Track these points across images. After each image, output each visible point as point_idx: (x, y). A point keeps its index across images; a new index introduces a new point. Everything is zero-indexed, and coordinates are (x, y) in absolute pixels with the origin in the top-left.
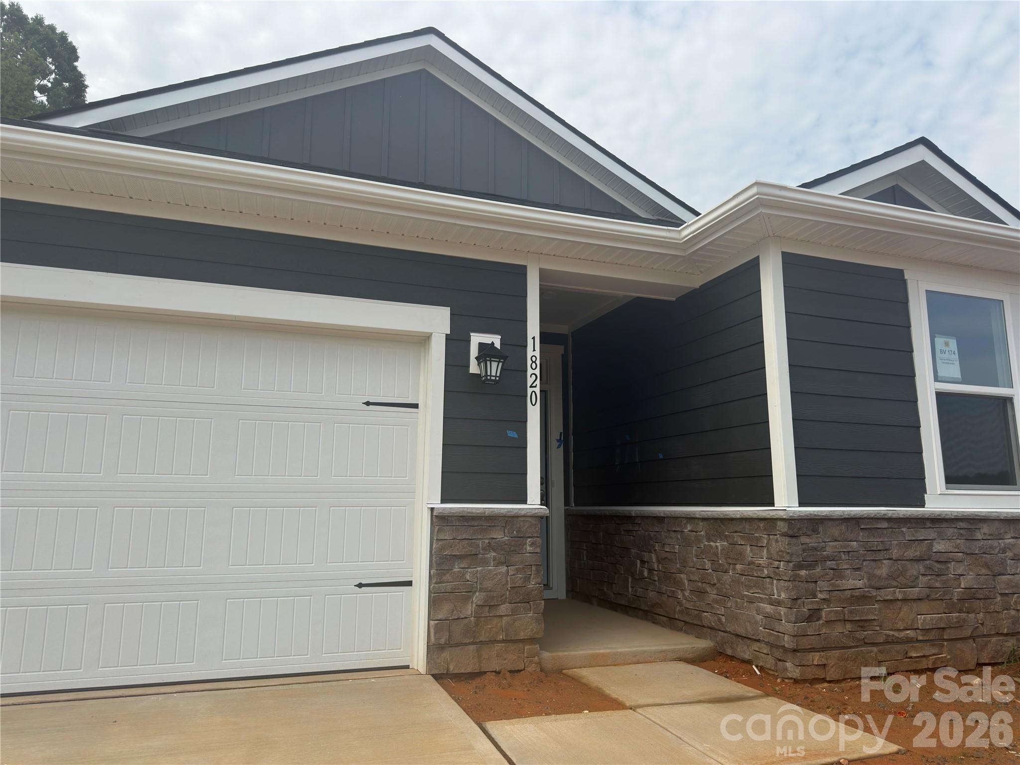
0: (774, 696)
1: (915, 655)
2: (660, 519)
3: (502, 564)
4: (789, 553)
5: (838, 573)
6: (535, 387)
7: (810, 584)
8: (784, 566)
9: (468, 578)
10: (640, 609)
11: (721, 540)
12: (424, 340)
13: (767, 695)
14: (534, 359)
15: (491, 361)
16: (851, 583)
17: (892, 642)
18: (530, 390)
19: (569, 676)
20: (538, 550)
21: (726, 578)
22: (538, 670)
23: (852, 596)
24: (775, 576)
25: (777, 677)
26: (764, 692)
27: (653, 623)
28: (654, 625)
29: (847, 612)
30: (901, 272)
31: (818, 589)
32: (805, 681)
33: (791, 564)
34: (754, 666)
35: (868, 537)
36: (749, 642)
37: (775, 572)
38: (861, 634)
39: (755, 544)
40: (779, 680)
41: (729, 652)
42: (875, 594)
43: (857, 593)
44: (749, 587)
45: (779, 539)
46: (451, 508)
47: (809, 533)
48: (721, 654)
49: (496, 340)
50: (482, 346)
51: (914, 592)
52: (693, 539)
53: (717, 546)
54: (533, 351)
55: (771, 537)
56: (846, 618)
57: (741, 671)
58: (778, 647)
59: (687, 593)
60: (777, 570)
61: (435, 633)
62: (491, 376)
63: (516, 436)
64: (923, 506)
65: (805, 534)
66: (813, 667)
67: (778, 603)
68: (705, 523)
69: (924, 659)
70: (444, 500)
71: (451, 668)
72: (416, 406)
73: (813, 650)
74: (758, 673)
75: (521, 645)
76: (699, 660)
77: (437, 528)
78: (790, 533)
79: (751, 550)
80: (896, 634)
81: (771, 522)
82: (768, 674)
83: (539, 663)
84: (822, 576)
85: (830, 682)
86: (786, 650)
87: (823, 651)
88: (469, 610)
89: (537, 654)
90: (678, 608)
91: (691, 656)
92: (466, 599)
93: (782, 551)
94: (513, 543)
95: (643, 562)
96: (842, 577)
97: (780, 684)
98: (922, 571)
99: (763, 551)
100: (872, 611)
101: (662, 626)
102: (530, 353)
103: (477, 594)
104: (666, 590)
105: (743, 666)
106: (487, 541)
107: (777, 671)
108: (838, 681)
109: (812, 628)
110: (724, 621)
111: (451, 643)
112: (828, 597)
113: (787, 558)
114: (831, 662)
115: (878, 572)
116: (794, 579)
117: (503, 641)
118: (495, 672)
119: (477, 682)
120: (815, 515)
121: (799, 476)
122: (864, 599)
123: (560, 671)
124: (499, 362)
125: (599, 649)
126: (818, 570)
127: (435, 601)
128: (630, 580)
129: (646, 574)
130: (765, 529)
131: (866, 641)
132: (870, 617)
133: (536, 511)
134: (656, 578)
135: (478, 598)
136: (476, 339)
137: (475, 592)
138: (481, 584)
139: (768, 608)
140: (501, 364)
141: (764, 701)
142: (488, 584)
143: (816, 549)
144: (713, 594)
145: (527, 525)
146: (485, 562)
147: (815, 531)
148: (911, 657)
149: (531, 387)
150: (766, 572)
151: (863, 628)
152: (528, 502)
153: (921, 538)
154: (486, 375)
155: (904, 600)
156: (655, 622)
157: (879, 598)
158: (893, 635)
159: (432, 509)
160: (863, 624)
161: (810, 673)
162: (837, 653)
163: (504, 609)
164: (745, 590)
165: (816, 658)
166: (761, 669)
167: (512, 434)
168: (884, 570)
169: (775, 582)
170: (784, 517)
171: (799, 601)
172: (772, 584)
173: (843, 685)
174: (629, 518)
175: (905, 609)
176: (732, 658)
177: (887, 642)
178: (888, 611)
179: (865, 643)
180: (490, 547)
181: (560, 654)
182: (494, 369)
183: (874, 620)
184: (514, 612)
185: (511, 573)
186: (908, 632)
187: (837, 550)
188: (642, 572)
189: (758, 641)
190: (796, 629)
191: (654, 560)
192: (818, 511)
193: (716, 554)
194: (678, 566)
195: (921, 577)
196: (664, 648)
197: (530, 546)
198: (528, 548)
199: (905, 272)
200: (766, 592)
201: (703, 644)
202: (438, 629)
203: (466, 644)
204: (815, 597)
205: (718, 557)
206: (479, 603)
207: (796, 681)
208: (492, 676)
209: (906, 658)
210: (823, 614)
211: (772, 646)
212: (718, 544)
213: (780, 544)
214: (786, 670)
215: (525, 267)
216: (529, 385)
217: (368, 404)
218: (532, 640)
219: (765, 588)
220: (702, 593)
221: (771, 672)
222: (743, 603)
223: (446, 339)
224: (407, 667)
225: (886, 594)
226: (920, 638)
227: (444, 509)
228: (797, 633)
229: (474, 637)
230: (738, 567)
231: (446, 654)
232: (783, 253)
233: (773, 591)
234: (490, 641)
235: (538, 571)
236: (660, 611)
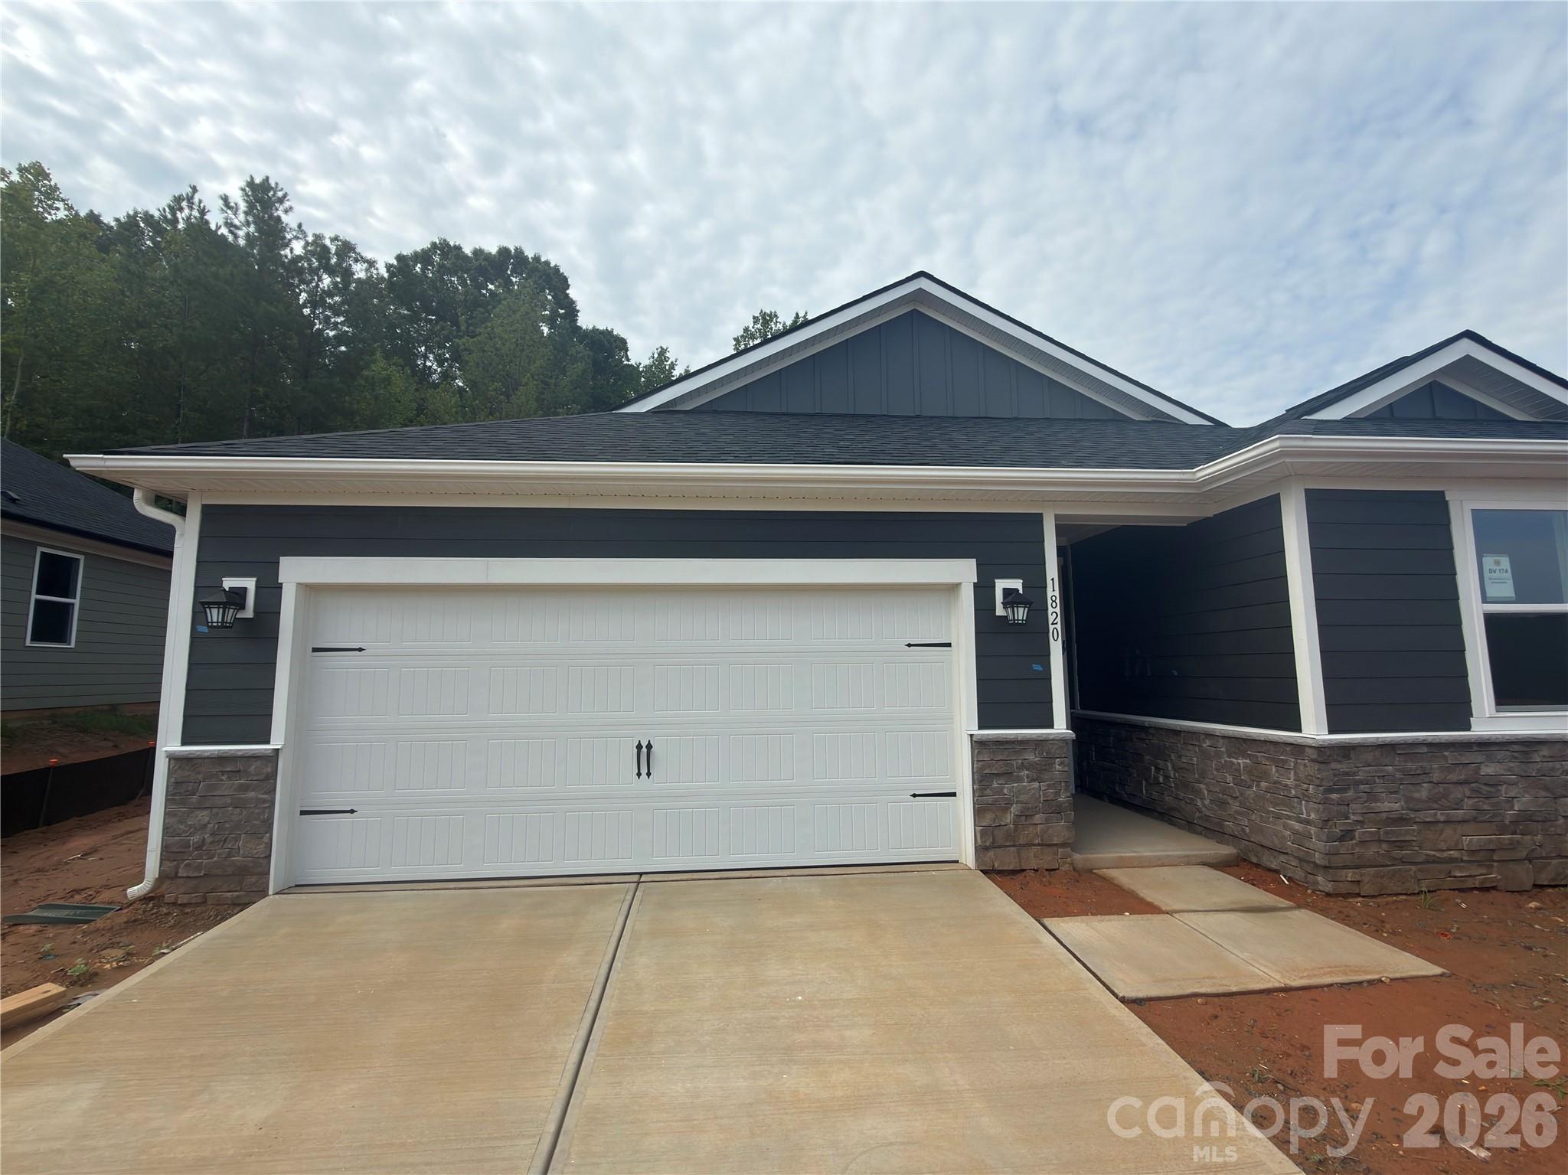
0: (1306, 908)
1: (1460, 875)
2: (1176, 732)
3: (1033, 780)
4: (1318, 778)
5: (1372, 796)
6: (1056, 624)
7: (1342, 807)
8: (1313, 789)
9: (1006, 792)
10: (1157, 811)
11: (1243, 757)
12: (954, 588)
13: (1299, 907)
14: (1054, 598)
15: (1017, 607)
16: (1387, 806)
17: (1434, 862)
18: (1051, 627)
19: (1100, 876)
20: (1066, 769)
21: (1250, 793)
22: (1072, 869)
23: (1388, 818)
24: (1305, 796)
25: (1307, 888)
26: (1294, 902)
27: (1170, 824)
28: (1172, 827)
29: (1382, 833)
30: (1442, 493)
31: (1351, 811)
32: (1337, 895)
33: (1321, 788)
34: (1281, 876)
35: (1406, 761)
36: (1276, 853)
37: (1303, 793)
38: (1397, 853)
39: (1281, 765)
40: (1309, 891)
41: (1254, 860)
42: (1413, 816)
43: (1393, 815)
44: (1275, 805)
45: (1308, 764)
46: (988, 735)
47: (1339, 759)
48: (1245, 860)
49: (1017, 584)
50: (1007, 592)
51: (1460, 813)
52: (1213, 753)
53: (1239, 764)
54: (1053, 591)
55: (1299, 761)
56: (1382, 839)
57: (1269, 879)
58: (1308, 862)
59: (1207, 802)
60: (1305, 792)
61: (981, 838)
62: (1018, 620)
63: (1041, 669)
64: (1468, 728)
65: (1336, 761)
66: (1346, 882)
67: (1308, 822)
68: (1226, 740)
69: (1469, 879)
70: (980, 727)
71: (996, 865)
72: (949, 645)
73: (1345, 867)
74: (1287, 883)
75: (1055, 848)
76: (1222, 865)
77: (976, 751)
78: (1320, 759)
79: (1277, 771)
80: (1438, 854)
81: (1298, 749)
82: (1298, 885)
83: (1072, 864)
84: (1355, 799)
85: (1363, 897)
86: (1316, 865)
87: (1357, 869)
88: (1009, 818)
89: (1070, 856)
90: (1197, 814)
91: (1214, 861)
92: (1006, 809)
93: (1310, 776)
94: (1043, 763)
95: (1158, 769)
96: (1376, 800)
97: (1310, 895)
98: (1468, 793)
99: (1290, 774)
100: (1410, 832)
101: (1179, 828)
102: (1050, 593)
103: (1014, 805)
104: (1184, 797)
105: (1270, 874)
106: (1020, 761)
107: (1307, 883)
108: (1373, 897)
109: (1345, 847)
110: (1248, 831)
111: (995, 845)
112: (1361, 819)
113: (1317, 782)
114: (1366, 879)
115: (1416, 795)
116: (1325, 801)
117: (1039, 845)
118: (1033, 870)
119: (1020, 877)
120: (1347, 743)
121: (1328, 705)
122: (1401, 820)
123: (1090, 871)
124: (1025, 608)
125: (1125, 853)
126: (1350, 794)
127: (979, 811)
128: (1144, 783)
129: (1161, 779)
130: (1292, 754)
131: (1403, 860)
132: (1407, 838)
133: (1064, 736)
134: (1173, 785)
135: (1015, 809)
136: (1001, 585)
137: (1012, 805)
138: (1017, 797)
139: (1297, 826)
140: (1027, 609)
141: (1297, 912)
142: (1023, 798)
143: (1347, 774)
144: (1235, 806)
145: (1055, 747)
146: (1019, 780)
147: (1347, 757)
148: (1455, 877)
149: (1052, 624)
150: (1293, 792)
151: (1401, 848)
152: (1055, 727)
153: (1467, 762)
154: (1014, 620)
155: (1446, 822)
156: (1171, 823)
157: (1418, 820)
158: (1434, 856)
159: (971, 736)
160: (1401, 844)
161: (1343, 888)
162: (1372, 870)
163: (1038, 818)
164: (1271, 806)
165: (1350, 875)
166: (1289, 879)
167: (1037, 667)
168: (1423, 793)
169: (1303, 802)
170: (1313, 745)
171: (1330, 823)
172: (1301, 804)
173: (1379, 900)
174: (1143, 728)
175: (1448, 831)
176: (1257, 865)
177: (1427, 862)
178: (1429, 832)
179: (1403, 862)
180: (1022, 767)
181: (1090, 856)
182: (1021, 614)
183: (1413, 840)
184: (1048, 821)
185: (1043, 788)
186: (1452, 852)
187: (1370, 775)
188: (1156, 778)
189: (1287, 854)
190: (1327, 848)
191: (1170, 768)
192: (1349, 739)
193: (1238, 770)
194: (1196, 776)
195: (1466, 799)
196: (1188, 853)
197: (1059, 765)
198: (1057, 767)
199: (1446, 493)
200: (1294, 811)
201: (1226, 850)
202: (983, 834)
203: (1007, 846)
204: (1347, 818)
205: (1240, 774)
206: (1017, 813)
207: (1328, 895)
208: (1032, 873)
209: (1450, 877)
210: (1357, 834)
211: (1301, 860)
212: (1240, 761)
213: (1312, 769)
214: (1317, 883)
215: (1041, 515)
216: (1050, 623)
217: (909, 645)
218: (1064, 845)
219: (1294, 807)
220: (1223, 804)
221: (1301, 883)
222: (1269, 818)
223: (974, 587)
224: (957, 862)
225: (1428, 816)
226: (1465, 858)
227: (983, 735)
228: (1330, 851)
229: (1014, 841)
230: (1263, 784)
231: (991, 854)
232: (1306, 490)
233: (1301, 810)
234: (1027, 844)
235: (1067, 787)
236: (1177, 815)
